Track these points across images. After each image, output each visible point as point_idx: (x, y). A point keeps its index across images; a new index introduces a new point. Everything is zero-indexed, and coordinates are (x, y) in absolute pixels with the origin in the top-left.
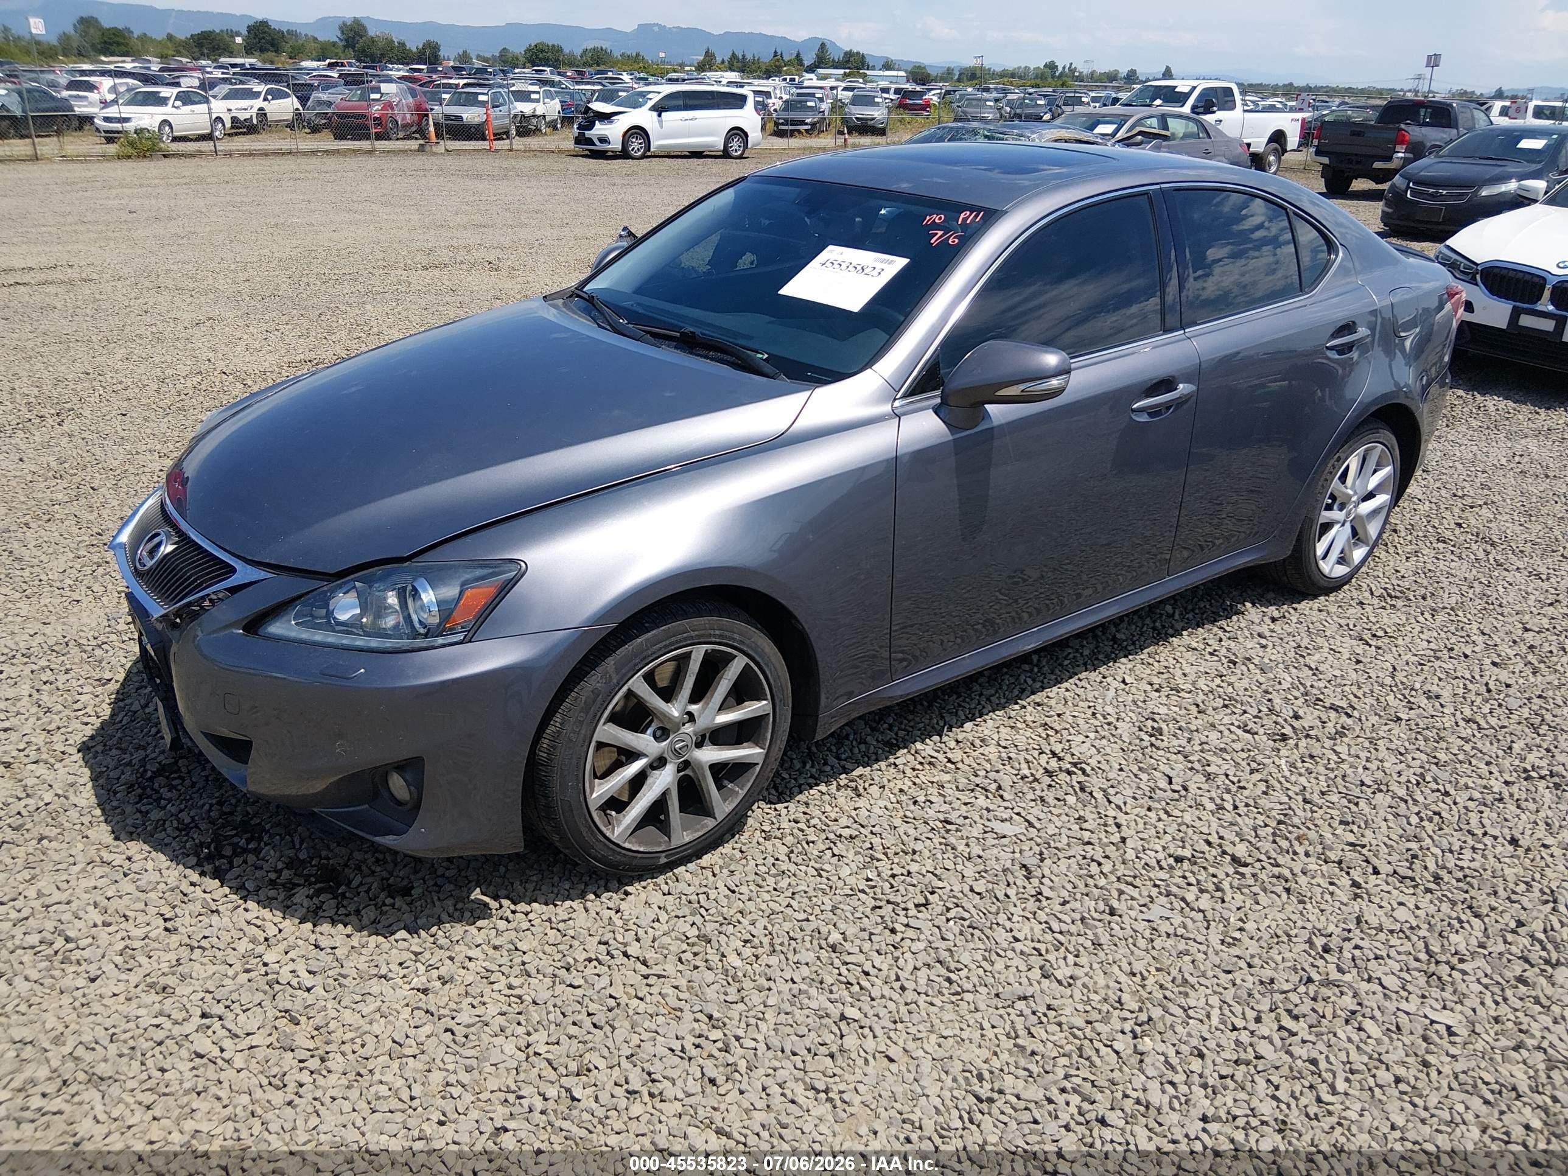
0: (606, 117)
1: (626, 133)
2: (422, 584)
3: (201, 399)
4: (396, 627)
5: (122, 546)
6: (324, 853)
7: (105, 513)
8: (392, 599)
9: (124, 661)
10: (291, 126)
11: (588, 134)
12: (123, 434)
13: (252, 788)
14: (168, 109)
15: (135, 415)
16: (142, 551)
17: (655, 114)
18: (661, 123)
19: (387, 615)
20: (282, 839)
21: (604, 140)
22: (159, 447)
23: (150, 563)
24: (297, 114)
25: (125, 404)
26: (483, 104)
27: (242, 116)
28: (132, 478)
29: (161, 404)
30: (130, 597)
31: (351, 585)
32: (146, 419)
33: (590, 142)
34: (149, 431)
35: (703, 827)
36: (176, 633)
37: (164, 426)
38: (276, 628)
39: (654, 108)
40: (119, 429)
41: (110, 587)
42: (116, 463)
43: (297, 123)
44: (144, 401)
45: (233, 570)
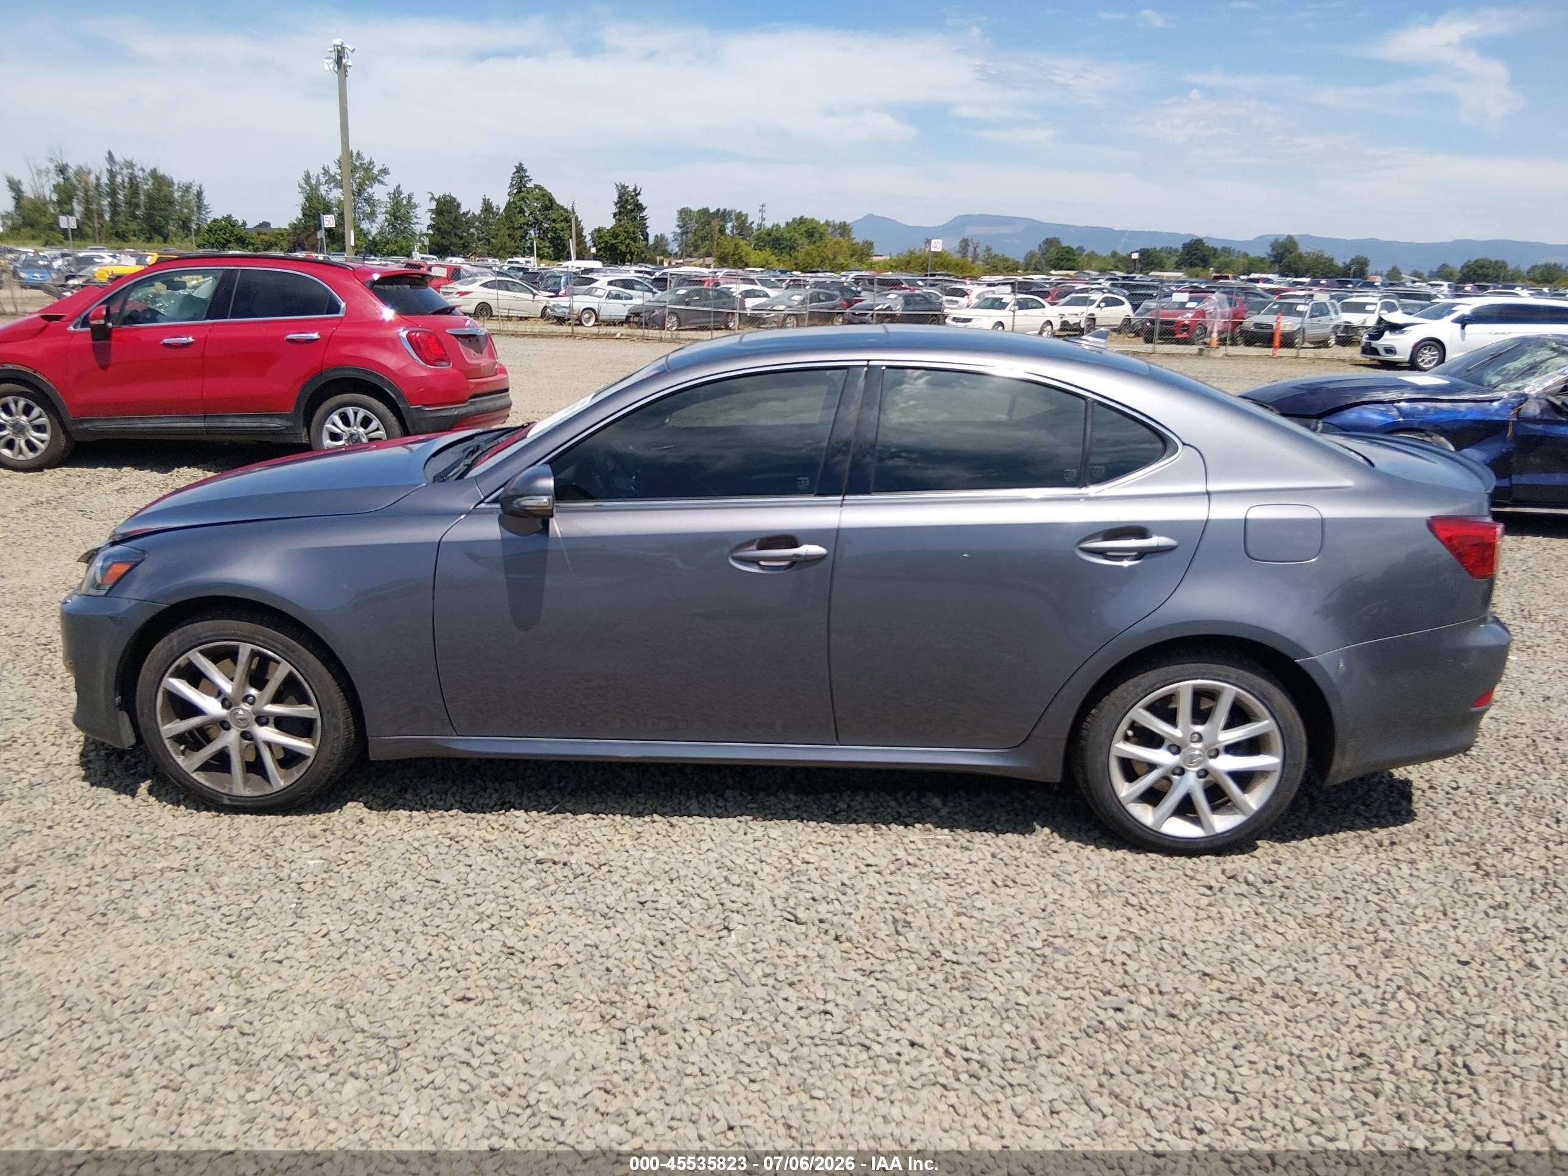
0: (1396, 328)
1: (1416, 345)
10: (1118, 330)
11: (1375, 343)
14: (1006, 312)
17: (1459, 326)
18: (1463, 335)
21: (1390, 350)
24: (1128, 320)
26: (1301, 314)
27: (1072, 320)
33: (1375, 352)
39: (1456, 321)
43: (1126, 328)
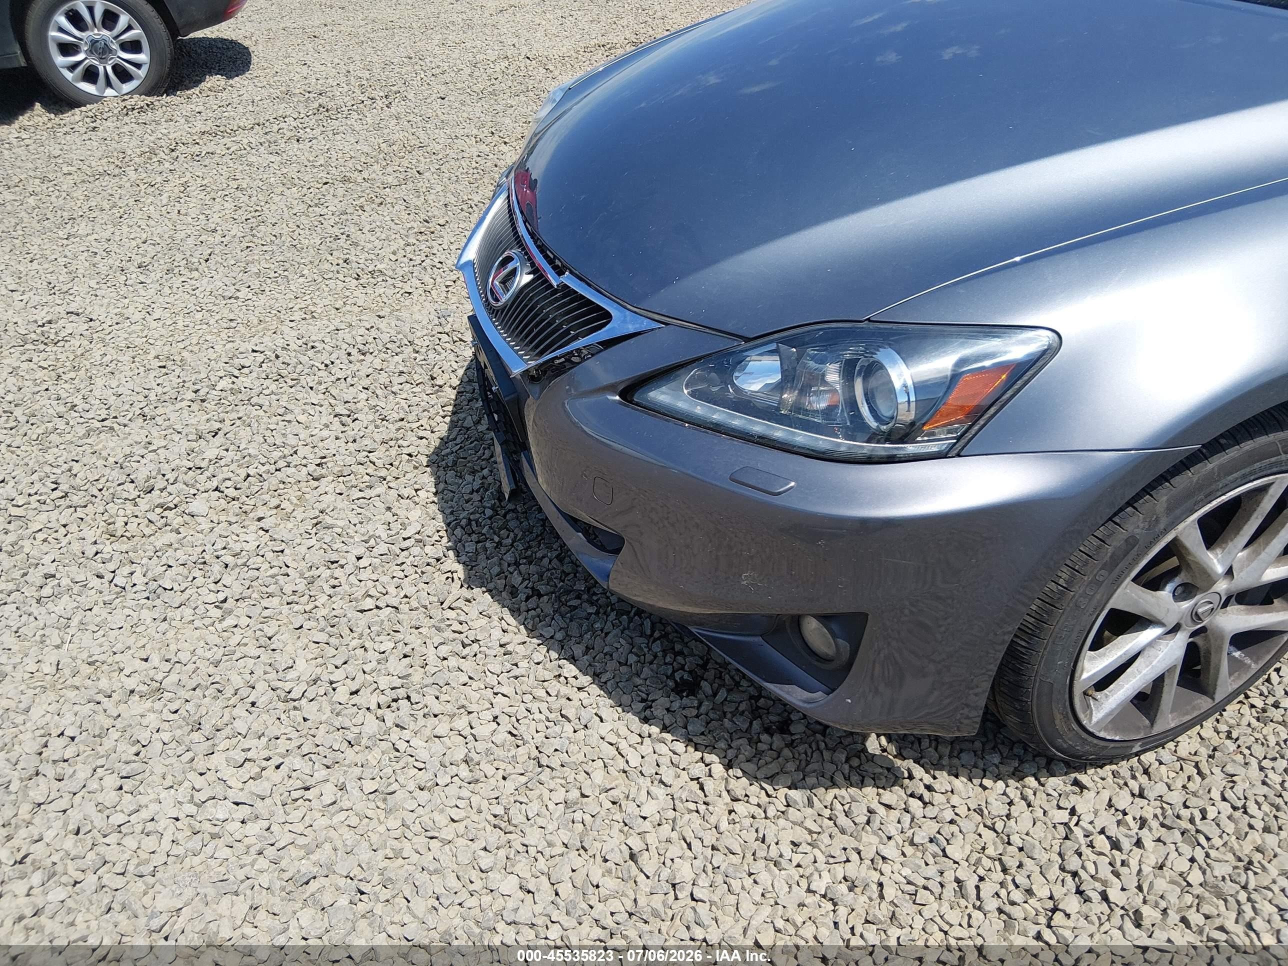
2: (886, 356)
3: (510, 83)
4: (828, 412)
5: (470, 263)
6: (678, 647)
7: (431, 198)
8: (833, 375)
9: (455, 366)
12: (443, 117)
13: (614, 586)
15: (452, 99)
16: (494, 281)
19: (817, 393)
20: (631, 620)
22: (475, 132)
23: (505, 298)
25: (443, 88)
28: (452, 163)
29: (475, 88)
30: (473, 320)
31: (773, 346)
32: (463, 103)
34: (465, 115)
35: (1194, 708)
36: (536, 388)
37: (478, 110)
38: (660, 395)
40: (440, 114)
41: (439, 280)
42: (438, 147)
44: (459, 85)
45: (608, 316)
